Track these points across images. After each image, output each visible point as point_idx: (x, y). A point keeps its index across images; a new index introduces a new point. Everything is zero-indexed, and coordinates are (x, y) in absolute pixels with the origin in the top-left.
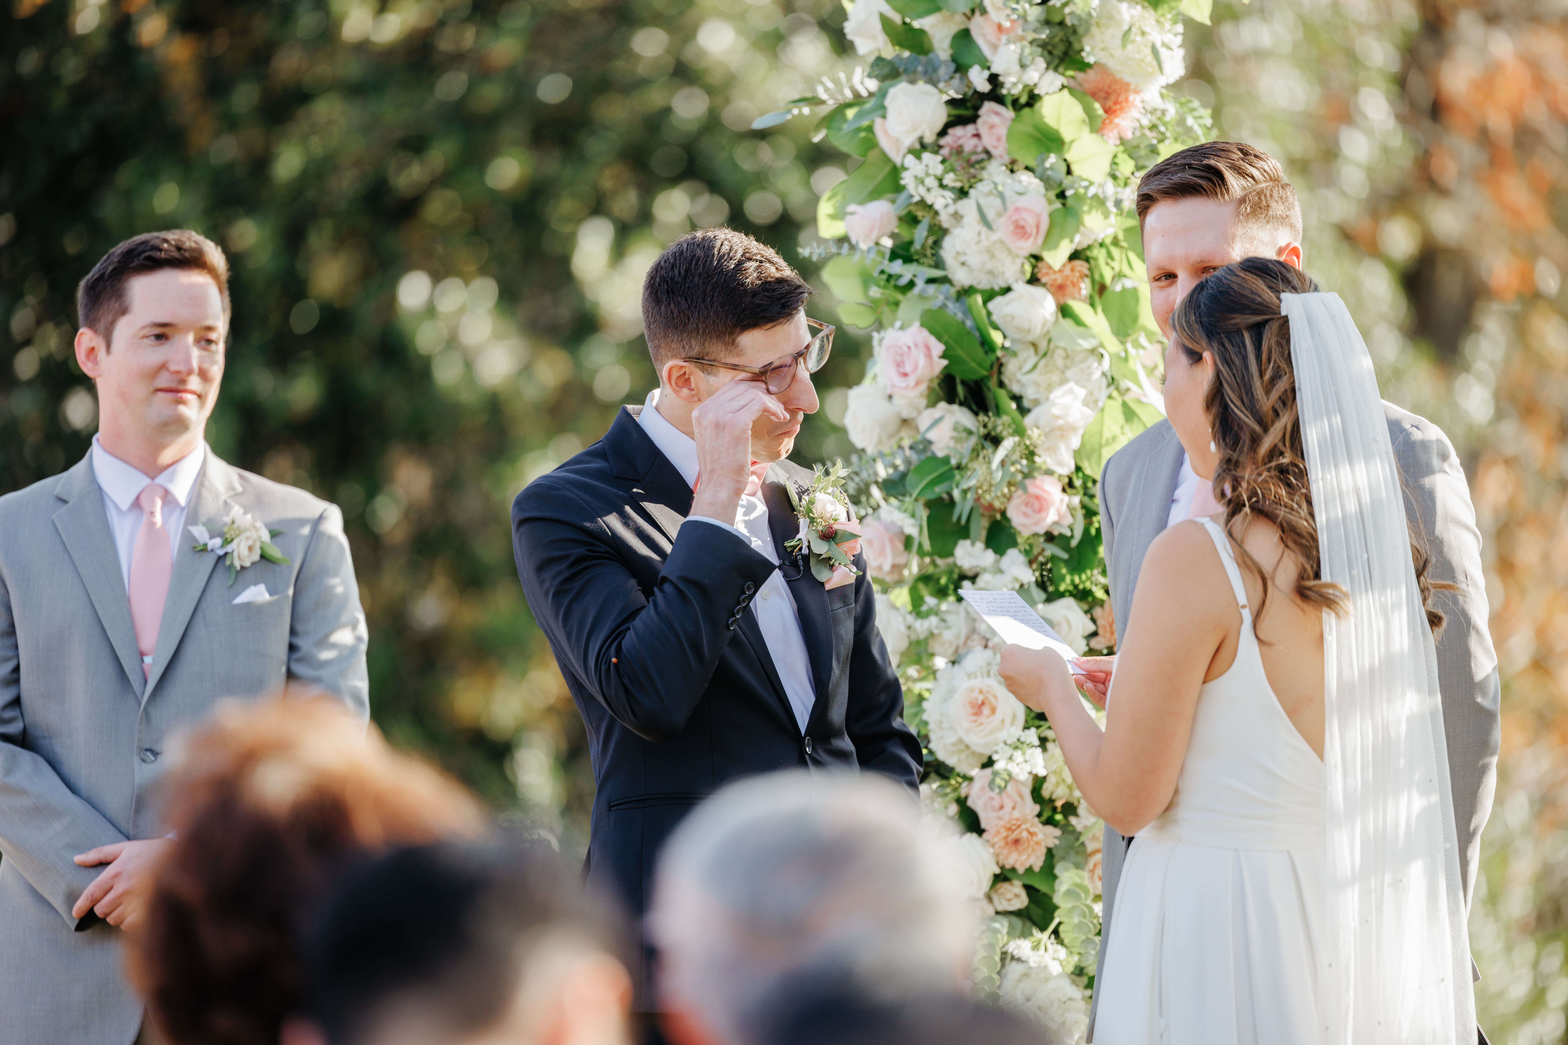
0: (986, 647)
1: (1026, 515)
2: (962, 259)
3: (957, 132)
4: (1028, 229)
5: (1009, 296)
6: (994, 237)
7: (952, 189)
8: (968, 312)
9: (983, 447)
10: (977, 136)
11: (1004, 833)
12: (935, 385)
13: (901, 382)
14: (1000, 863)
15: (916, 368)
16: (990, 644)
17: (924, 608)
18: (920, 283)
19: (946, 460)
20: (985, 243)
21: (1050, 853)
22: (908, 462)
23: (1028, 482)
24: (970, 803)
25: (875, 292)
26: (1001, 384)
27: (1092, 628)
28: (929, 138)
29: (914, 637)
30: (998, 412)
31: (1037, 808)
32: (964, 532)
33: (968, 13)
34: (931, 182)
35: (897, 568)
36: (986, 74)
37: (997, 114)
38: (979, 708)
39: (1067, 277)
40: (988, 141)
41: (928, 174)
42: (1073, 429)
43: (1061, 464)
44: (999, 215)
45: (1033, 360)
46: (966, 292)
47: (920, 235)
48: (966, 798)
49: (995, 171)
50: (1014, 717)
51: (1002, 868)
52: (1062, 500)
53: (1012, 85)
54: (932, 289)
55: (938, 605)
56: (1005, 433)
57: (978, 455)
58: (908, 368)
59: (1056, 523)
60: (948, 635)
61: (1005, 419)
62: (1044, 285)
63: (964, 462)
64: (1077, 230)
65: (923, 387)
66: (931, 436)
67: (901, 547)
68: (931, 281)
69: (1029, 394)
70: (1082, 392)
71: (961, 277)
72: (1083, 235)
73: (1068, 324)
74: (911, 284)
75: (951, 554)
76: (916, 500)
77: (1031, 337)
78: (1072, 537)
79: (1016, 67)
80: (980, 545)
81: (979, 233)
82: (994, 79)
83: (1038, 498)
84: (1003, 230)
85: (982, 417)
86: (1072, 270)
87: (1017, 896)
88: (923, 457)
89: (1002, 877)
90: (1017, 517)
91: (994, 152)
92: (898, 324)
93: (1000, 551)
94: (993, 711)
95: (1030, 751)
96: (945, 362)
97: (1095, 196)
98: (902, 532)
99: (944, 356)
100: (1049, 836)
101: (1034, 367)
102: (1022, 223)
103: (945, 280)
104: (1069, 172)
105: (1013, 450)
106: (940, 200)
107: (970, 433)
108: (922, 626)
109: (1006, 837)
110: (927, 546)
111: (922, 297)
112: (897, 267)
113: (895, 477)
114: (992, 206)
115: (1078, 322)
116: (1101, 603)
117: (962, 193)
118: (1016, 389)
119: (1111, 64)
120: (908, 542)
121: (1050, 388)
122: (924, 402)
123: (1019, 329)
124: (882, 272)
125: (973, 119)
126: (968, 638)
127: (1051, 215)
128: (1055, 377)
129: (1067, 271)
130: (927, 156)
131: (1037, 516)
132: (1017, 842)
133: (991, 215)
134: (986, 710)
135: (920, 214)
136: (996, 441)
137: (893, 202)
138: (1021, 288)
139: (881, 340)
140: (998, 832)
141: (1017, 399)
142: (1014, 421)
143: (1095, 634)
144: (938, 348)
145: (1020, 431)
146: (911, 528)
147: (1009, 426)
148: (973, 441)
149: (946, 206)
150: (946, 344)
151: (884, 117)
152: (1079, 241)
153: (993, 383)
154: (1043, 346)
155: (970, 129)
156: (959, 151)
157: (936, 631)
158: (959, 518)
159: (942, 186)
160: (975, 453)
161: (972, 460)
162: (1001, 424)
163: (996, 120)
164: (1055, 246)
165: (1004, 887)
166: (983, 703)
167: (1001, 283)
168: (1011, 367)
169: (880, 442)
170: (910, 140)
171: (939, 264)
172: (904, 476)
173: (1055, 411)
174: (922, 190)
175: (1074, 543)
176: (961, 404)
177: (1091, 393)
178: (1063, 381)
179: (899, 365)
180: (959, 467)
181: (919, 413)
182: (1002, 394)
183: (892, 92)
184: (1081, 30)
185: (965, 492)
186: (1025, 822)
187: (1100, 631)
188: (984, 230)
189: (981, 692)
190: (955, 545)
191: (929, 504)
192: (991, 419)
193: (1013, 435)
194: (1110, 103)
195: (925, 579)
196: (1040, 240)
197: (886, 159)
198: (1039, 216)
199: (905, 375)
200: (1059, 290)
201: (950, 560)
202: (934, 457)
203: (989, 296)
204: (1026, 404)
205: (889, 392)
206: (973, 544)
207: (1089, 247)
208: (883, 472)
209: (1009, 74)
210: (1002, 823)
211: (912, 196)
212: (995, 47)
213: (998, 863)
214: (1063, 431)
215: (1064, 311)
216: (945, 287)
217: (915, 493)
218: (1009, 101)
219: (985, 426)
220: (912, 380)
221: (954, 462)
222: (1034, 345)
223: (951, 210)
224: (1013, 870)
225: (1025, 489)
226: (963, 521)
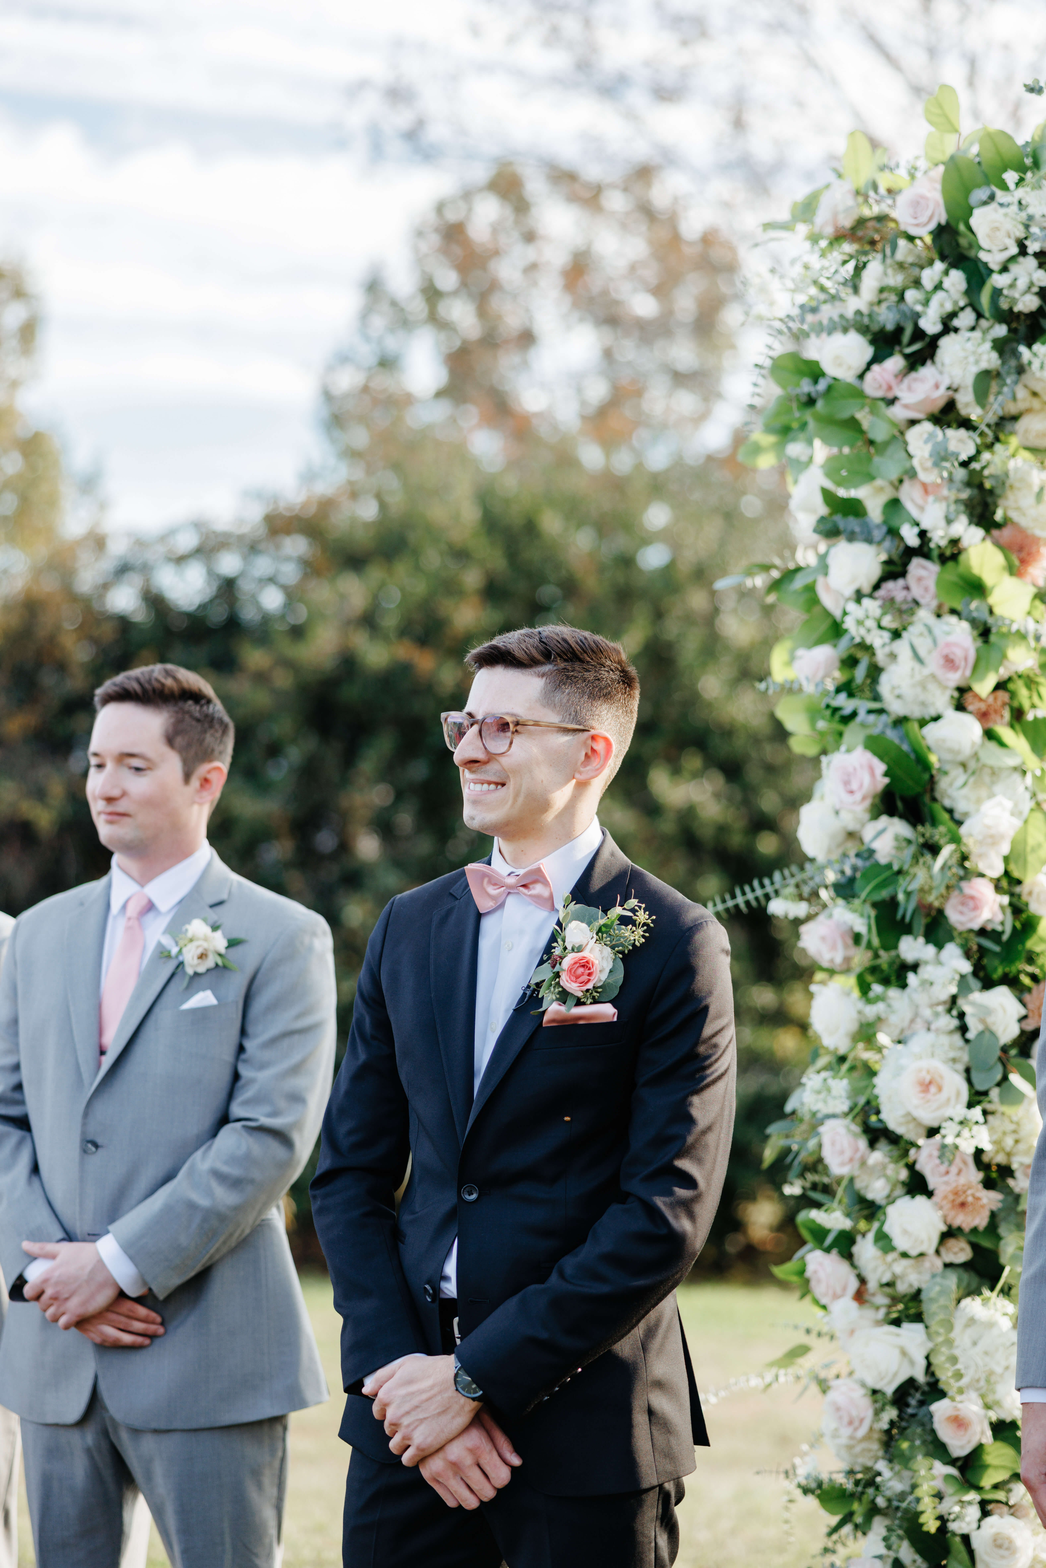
0: (929, 1029)
1: (961, 913)
2: (897, 692)
3: (890, 585)
4: (957, 662)
5: (940, 723)
6: (926, 671)
7: (889, 630)
8: (906, 737)
9: (922, 855)
10: (907, 588)
11: (951, 1197)
12: (877, 801)
13: (848, 798)
14: (948, 1223)
15: (861, 786)
16: (933, 1027)
17: (871, 994)
18: (862, 714)
19: (889, 866)
20: (918, 677)
21: (993, 1215)
22: (855, 869)
23: (964, 884)
24: (918, 1167)
25: (822, 725)
26: (934, 799)
27: (1023, 1011)
28: (867, 589)
29: (863, 1021)
30: (934, 823)
31: (980, 1175)
32: (907, 929)
33: (896, 483)
34: (871, 623)
35: (847, 960)
36: (916, 530)
37: (924, 568)
38: (926, 1086)
39: (989, 706)
40: (916, 592)
41: (867, 617)
42: (1002, 837)
43: (991, 867)
44: (930, 652)
45: (962, 778)
46: (900, 722)
47: (860, 673)
48: (914, 1163)
49: (924, 615)
50: (958, 1094)
51: (950, 1227)
52: (994, 901)
53: (939, 537)
54: (872, 718)
55: (885, 992)
56: (942, 842)
57: (917, 862)
58: (854, 786)
59: (989, 921)
60: (894, 1019)
61: (942, 829)
62: (971, 713)
63: (905, 868)
64: (1000, 663)
65: (868, 803)
66: (876, 845)
67: (850, 942)
68: (870, 712)
69: (961, 807)
70: (1009, 804)
71: (896, 708)
72: (1006, 668)
73: (992, 746)
74: (854, 714)
75: (895, 947)
76: (865, 901)
77: (961, 758)
78: (1003, 932)
79: (943, 523)
80: (921, 940)
81: (913, 669)
82: (923, 534)
83: (972, 898)
84: (934, 664)
85: (920, 828)
86: (995, 699)
87: (962, 1250)
88: (868, 864)
89: (949, 1234)
90: (956, 916)
91: (922, 601)
92: (843, 748)
93: (940, 946)
94: (940, 1089)
95: (975, 1128)
96: (887, 780)
97: (1018, 631)
98: (851, 929)
99: (886, 774)
100: (992, 1199)
101: (965, 784)
102: (951, 656)
103: (881, 711)
104: (991, 612)
105: (951, 856)
106: (878, 640)
107: (909, 842)
108: (871, 1011)
109: (953, 1201)
110: (876, 942)
111: (863, 725)
112: (841, 700)
113: (843, 880)
114: (923, 646)
115: (1002, 744)
116: (1029, 990)
117: (896, 634)
118: (947, 803)
119: (1023, 521)
120: (857, 938)
121: (979, 801)
122: (867, 816)
123: (951, 751)
124: (828, 706)
125: (903, 574)
126: (912, 1021)
127: (978, 651)
128: (983, 792)
129: (991, 700)
130: (866, 602)
131: (972, 914)
132: (963, 1205)
133: (922, 653)
134: (933, 1089)
135: (859, 654)
136: (934, 849)
137: (835, 646)
138: (951, 715)
139: (829, 764)
140: (945, 1197)
141: (950, 811)
142: (949, 831)
143: (1025, 1017)
144: (880, 767)
145: (956, 839)
146: (860, 926)
147: (946, 835)
148: (912, 849)
149: (884, 645)
150: (888, 764)
151: (826, 574)
152: (1003, 673)
153: (927, 799)
154: (972, 765)
155: (901, 582)
156: (892, 600)
157: (883, 1016)
158: (904, 917)
159: (880, 627)
160: (916, 859)
161: (911, 866)
162: (939, 834)
163: (922, 573)
164: (982, 678)
165: (952, 1243)
166: (930, 1083)
167: (933, 713)
168: (943, 784)
169: (829, 851)
170: (849, 591)
171: (877, 698)
172: (852, 880)
173: (987, 821)
174: (862, 631)
175: (1005, 937)
176: (901, 817)
177: (1016, 805)
178: (991, 796)
179: (847, 783)
180: (900, 872)
181: (863, 825)
182: (937, 807)
183: (833, 551)
184: (998, 491)
185: (908, 894)
186: (970, 1188)
187: (1031, 1015)
188: (917, 666)
189: (928, 1072)
190: (898, 940)
191: (875, 905)
192: (927, 830)
193: (949, 843)
194: (1023, 555)
195: (874, 970)
196: (968, 673)
197: (827, 614)
198: (966, 650)
199: (852, 792)
200: (983, 716)
201: (893, 953)
202: (877, 864)
203: (923, 723)
204: (957, 816)
205: (838, 807)
206: (916, 938)
207: (1010, 679)
208: (831, 876)
209: (935, 529)
210: (949, 1188)
211: (853, 638)
212: (922, 509)
213: (945, 1223)
214: (993, 840)
215: (990, 735)
216: (884, 718)
217: (863, 895)
218: (935, 554)
219: (923, 835)
220: (858, 796)
221: (896, 868)
222: (964, 765)
223: (887, 650)
224: (959, 1229)
225: (961, 890)
226: (908, 919)
